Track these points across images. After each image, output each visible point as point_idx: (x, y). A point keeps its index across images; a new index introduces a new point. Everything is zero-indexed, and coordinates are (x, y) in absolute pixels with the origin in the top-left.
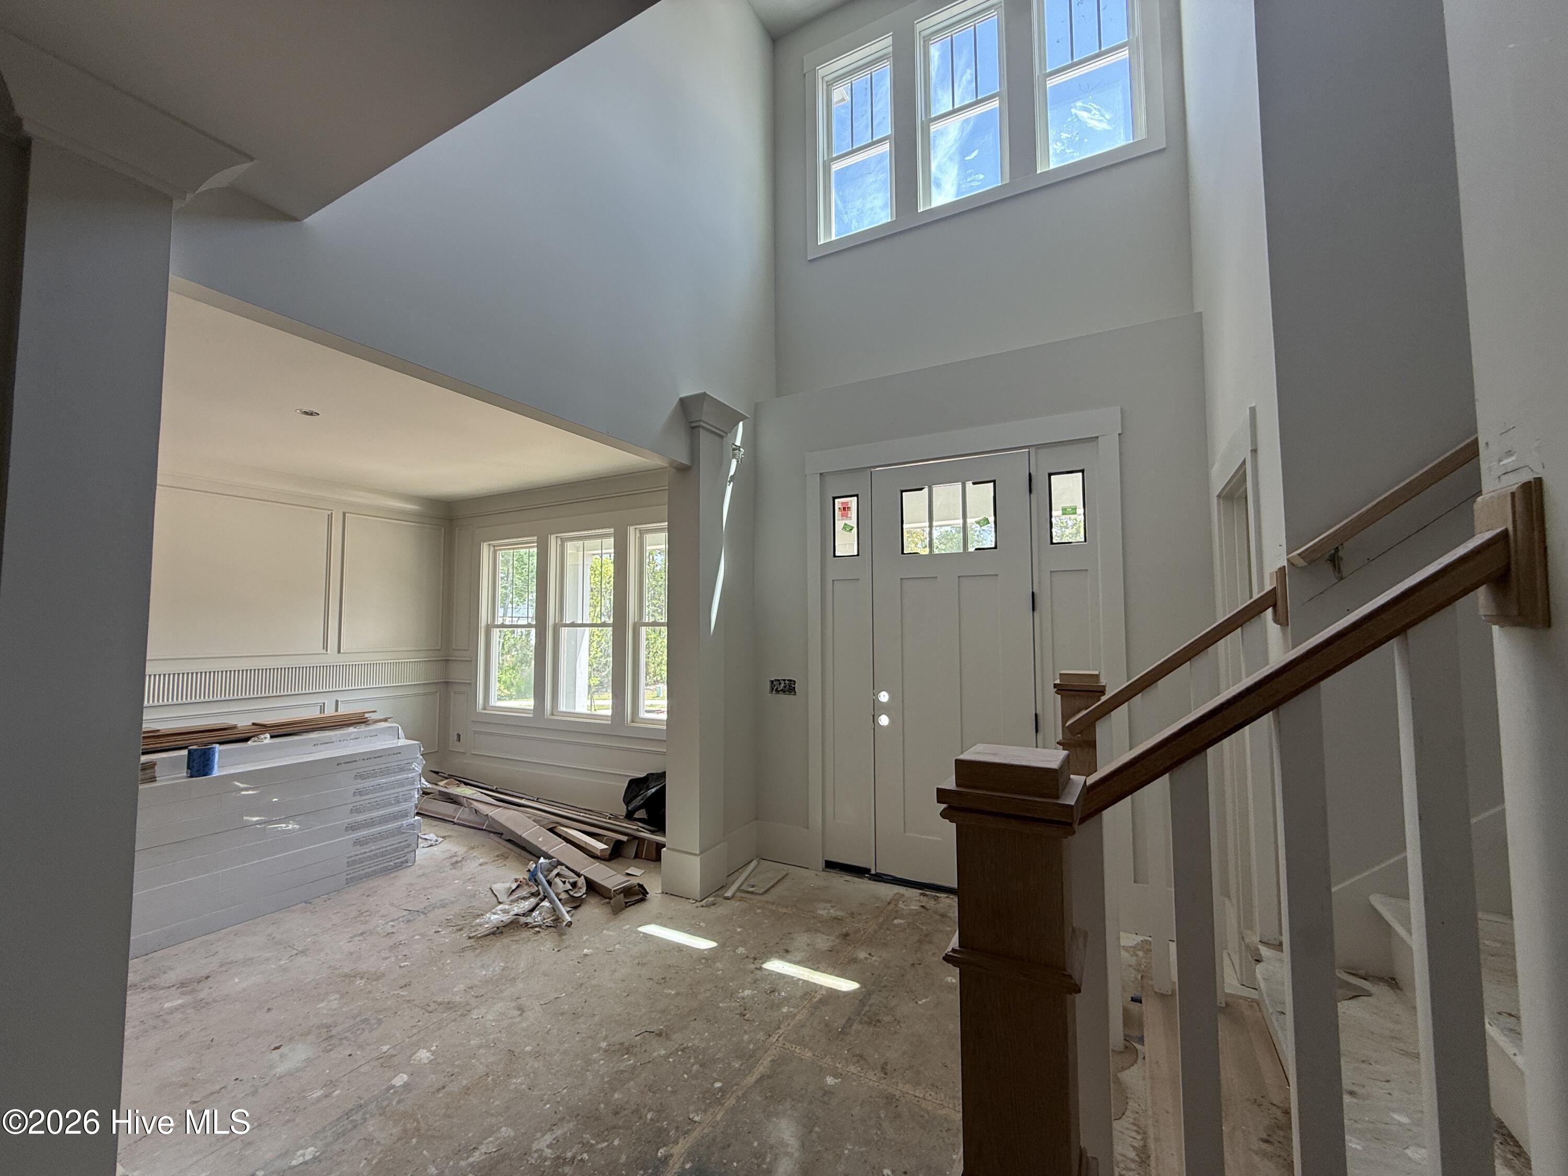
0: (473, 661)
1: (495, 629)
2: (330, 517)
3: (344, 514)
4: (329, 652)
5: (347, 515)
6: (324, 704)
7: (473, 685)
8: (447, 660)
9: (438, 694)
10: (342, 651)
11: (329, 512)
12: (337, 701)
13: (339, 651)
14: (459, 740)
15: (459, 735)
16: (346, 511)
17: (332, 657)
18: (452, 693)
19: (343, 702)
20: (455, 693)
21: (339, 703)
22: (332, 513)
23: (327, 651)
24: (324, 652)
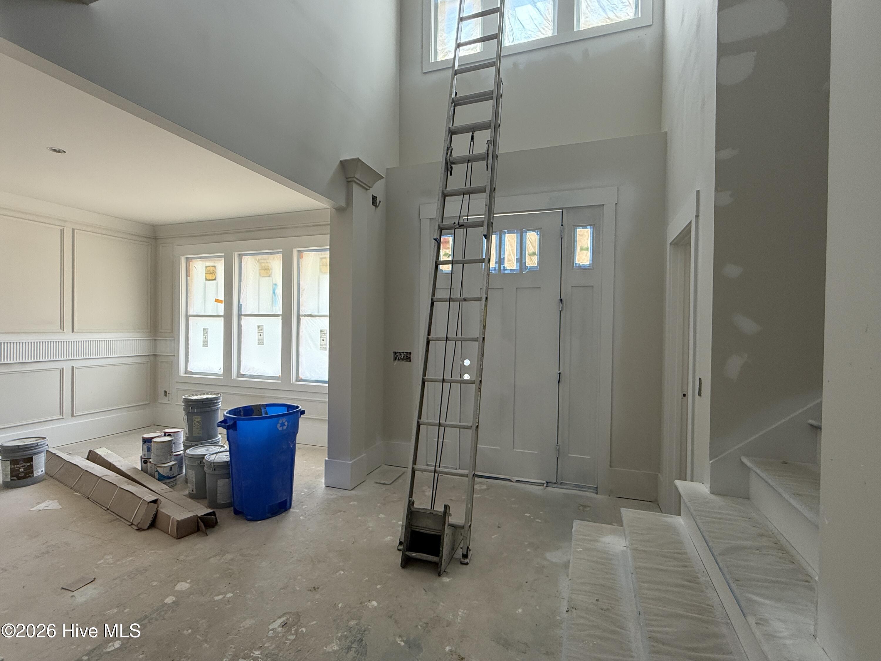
0: (176, 340)
1: (192, 318)
2: (62, 232)
3: (73, 230)
4: (65, 331)
5: (75, 231)
6: (63, 369)
7: (175, 356)
8: (156, 339)
9: (149, 363)
10: (75, 330)
12: (73, 367)
13: (73, 331)
14: (166, 395)
15: (166, 392)
16: (74, 228)
17: (67, 335)
19: (78, 368)
20: (161, 363)
21: (75, 368)
22: (63, 229)
23: (63, 330)
24: (61, 331)
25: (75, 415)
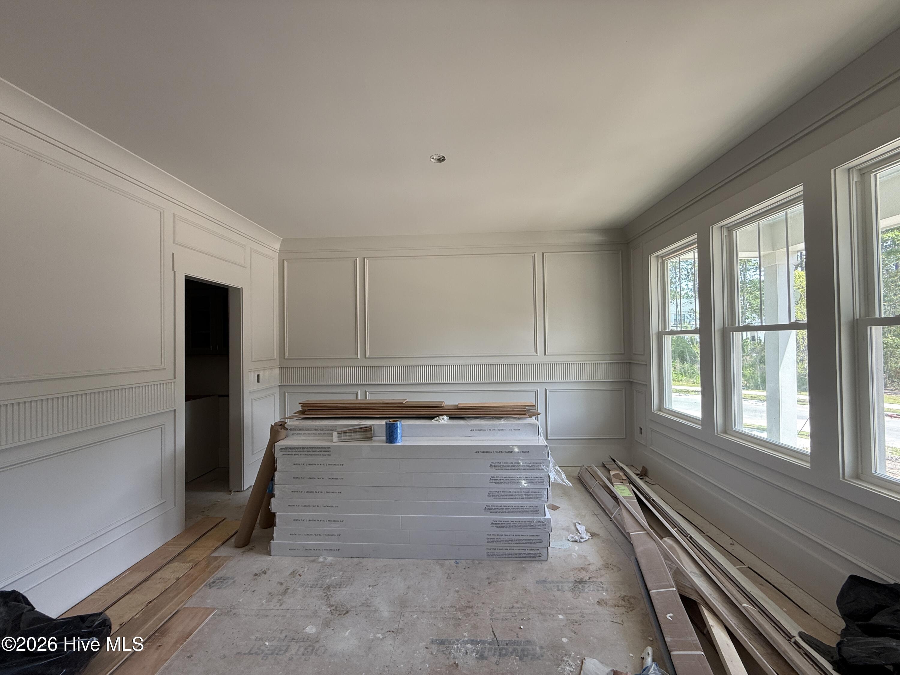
0: (647, 365)
1: (666, 336)
2: (534, 257)
3: (543, 254)
4: (538, 354)
5: (545, 254)
6: (537, 390)
7: (648, 385)
8: (629, 363)
9: (624, 390)
10: (547, 353)
11: (534, 254)
12: (546, 390)
13: (545, 354)
14: (641, 433)
15: (641, 429)
16: (544, 251)
17: (540, 358)
18: (635, 391)
19: (551, 391)
20: (636, 392)
21: (547, 391)
22: (535, 255)
23: (537, 353)
24: (535, 354)
25: (549, 438)
